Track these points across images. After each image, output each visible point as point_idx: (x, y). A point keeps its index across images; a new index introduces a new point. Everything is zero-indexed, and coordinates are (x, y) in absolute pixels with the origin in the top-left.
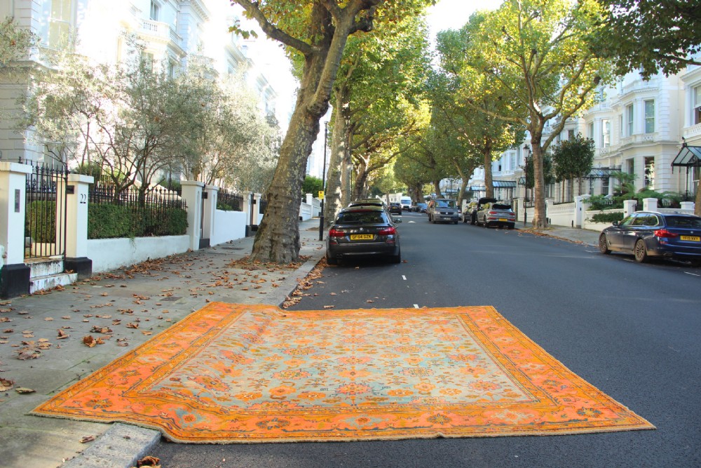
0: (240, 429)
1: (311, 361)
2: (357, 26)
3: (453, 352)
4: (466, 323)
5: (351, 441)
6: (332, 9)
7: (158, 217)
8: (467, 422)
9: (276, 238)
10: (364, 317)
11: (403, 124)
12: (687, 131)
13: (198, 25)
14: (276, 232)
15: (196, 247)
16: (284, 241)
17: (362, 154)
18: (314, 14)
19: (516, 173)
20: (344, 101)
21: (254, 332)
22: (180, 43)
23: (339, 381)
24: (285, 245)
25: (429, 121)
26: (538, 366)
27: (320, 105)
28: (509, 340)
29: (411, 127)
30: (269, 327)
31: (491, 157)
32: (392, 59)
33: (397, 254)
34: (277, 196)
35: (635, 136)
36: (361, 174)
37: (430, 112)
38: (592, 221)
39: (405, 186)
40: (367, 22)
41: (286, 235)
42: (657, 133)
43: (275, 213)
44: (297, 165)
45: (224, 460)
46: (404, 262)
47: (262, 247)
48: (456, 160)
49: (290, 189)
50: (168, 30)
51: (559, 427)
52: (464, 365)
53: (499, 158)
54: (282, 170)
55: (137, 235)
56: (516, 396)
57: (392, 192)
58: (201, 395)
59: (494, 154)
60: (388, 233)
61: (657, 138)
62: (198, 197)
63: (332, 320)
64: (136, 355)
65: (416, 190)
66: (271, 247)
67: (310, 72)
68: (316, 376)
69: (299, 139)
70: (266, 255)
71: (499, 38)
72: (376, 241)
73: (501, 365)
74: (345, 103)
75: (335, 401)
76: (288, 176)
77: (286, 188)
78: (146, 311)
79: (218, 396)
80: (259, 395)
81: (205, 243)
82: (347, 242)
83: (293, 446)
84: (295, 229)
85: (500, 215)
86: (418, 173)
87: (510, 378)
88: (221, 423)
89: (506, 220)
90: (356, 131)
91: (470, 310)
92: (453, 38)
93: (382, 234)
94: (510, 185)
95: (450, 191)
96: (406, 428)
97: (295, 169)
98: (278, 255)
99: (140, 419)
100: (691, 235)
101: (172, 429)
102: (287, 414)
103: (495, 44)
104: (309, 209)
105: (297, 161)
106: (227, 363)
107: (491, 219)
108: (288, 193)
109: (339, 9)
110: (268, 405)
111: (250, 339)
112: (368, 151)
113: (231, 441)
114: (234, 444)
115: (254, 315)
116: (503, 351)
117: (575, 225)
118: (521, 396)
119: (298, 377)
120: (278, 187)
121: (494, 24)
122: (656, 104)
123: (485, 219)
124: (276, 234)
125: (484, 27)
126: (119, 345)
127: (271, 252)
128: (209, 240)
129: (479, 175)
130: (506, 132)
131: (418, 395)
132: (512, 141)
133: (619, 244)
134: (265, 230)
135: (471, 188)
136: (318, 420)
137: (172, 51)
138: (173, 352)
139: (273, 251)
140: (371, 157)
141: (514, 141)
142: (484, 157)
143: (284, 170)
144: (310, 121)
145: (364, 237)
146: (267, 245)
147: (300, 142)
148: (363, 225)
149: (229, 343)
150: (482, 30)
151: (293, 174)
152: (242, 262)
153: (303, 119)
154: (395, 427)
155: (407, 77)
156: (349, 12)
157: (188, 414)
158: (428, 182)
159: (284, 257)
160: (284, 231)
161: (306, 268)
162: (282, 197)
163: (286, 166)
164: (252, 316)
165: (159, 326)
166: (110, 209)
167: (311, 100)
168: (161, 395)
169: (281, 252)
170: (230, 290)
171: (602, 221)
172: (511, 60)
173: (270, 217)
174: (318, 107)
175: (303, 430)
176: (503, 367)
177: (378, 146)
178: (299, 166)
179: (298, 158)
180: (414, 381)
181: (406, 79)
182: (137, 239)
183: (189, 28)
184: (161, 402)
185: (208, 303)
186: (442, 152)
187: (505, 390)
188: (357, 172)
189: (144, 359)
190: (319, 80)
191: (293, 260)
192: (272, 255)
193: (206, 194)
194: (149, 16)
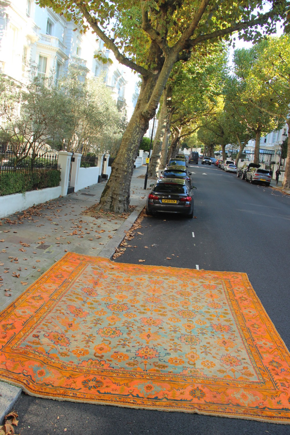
0: (72, 387)
1: (124, 319)
2: (180, 57)
3: (215, 322)
4: (227, 290)
5: (139, 409)
6: (164, 48)
7: (41, 178)
8: (215, 399)
9: (115, 197)
10: (163, 275)
11: (205, 109)
13: (78, 37)
14: (115, 192)
15: (65, 194)
16: (120, 199)
17: (178, 126)
18: (151, 48)
19: (276, 146)
20: (168, 96)
21: (91, 286)
22: (65, 51)
23: (139, 343)
24: (120, 201)
25: (223, 108)
26: (269, 344)
27: (150, 112)
28: (253, 312)
29: (211, 111)
30: (102, 280)
31: (261, 134)
32: (202, 72)
33: (191, 213)
34: (117, 169)
36: (176, 138)
37: (224, 102)
39: (203, 144)
40: (187, 55)
41: (122, 195)
43: (116, 180)
44: (132, 150)
45: (58, 418)
46: (195, 218)
47: (106, 202)
48: (238, 134)
49: (126, 165)
50: (58, 42)
51: (274, 415)
52: (221, 336)
53: (265, 136)
54: (122, 152)
55: (27, 191)
56: (250, 375)
57: (195, 147)
58: (50, 353)
59: (263, 133)
60: (187, 200)
62: (68, 162)
63: (142, 276)
64: (15, 307)
65: (210, 147)
66: (112, 202)
67: (146, 89)
68: (125, 336)
69: (135, 133)
70: (108, 207)
71: (276, 60)
72: (179, 204)
73: (244, 339)
74: (169, 97)
75: (134, 365)
76: (126, 157)
77: (124, 165)
78: (26, 260)
79: (61, 351)
80: (86, 352)
81: (71, 190)
82: (160, 203)
83: (103, 408)
84: (127, 191)
85: (261, 176)
86: (212, 139)
87: (248, 354)
88: (61, 378)
89: (265, 181)
90: (175, 112)
91: (231, 276)
92: (245, 55)
93: (182, 201)
94: (270, 152)
95: (231, 151)
96: (175, 400)
97: (130, 153)
98: (115, 207)
99: (10, 376)
101: (29, 384)
102: (102, 374)
103: (273, 64)
104: (140, 160)
105: (132, 148)
106: (71, 318)
107: (255, 178)
108: (125, 169)
109: (168, 48)
110: (92, 363)
111: (88, 293)
112: (182, 124)
113: (65, 399)
114: (66, 401)
115: (93, 268)
116: (248, 324)
118: (253, 375)
119: (114, 336)
120: (119, 164)
121: (274, 50)
123: (251, 178)
124: (115, 194)
125: (267, 51)
126: (6, 295)
127: (111, 205)
128: (74, 188)
129: (251, 143)
130: (272, 121)
131: (187, 365)
132: (275, 127)
134: (108, 190)
135: (245, 152)
136: (121, 383)
137: (60, 57)
138: (38, 304)
139: (112, 204)
140: (183, 128)
141: (276, 127)
142: (256, 134)
143: (124, 152)
144: (143, 122)
145: (171, 202)
146: (109, 200)
147: (135, 135)
148: (171, 194)
149: (73, 297)
150: (265, 53)
151: (129, 156)
152: (93, 210)
153: (138, 120)
154: (169, 398)
155: (210, 85)
156: (175, 51)
157: (41, 369)
158: (218, 144)
159: (119, 209)
160: (120, 192)
161: (132, 218)
162: (121, 170)
163: (124, 150)
164: (92, 269)
165: (32, 276)
166: (10, 176)
167: (144, 107)
168: (25, 353)
169: (117, 205)
170: (81, 239)
172: (282, 76)
173: (112, 182)
174: (149, 113)
175: (110, 393)
176: (245, 342)
177: (188, 121)
178: (133, 151)
179: (133, 145)
180: (186, 349)
181: (210, 86)
182: (27, 193)
183: (72, 39)
184: (25, 359)
185: (66, 253)
186: (229, 128)
187: (244, 368)
188: (173, 136)
189: (19, 311)
190: (151, 94)
191: (124, 210)
192: (112, 206)
193: (74, 158)
194: (46, 32)
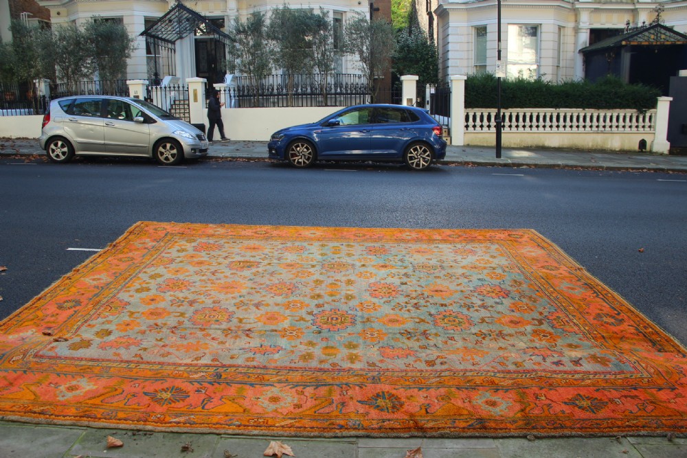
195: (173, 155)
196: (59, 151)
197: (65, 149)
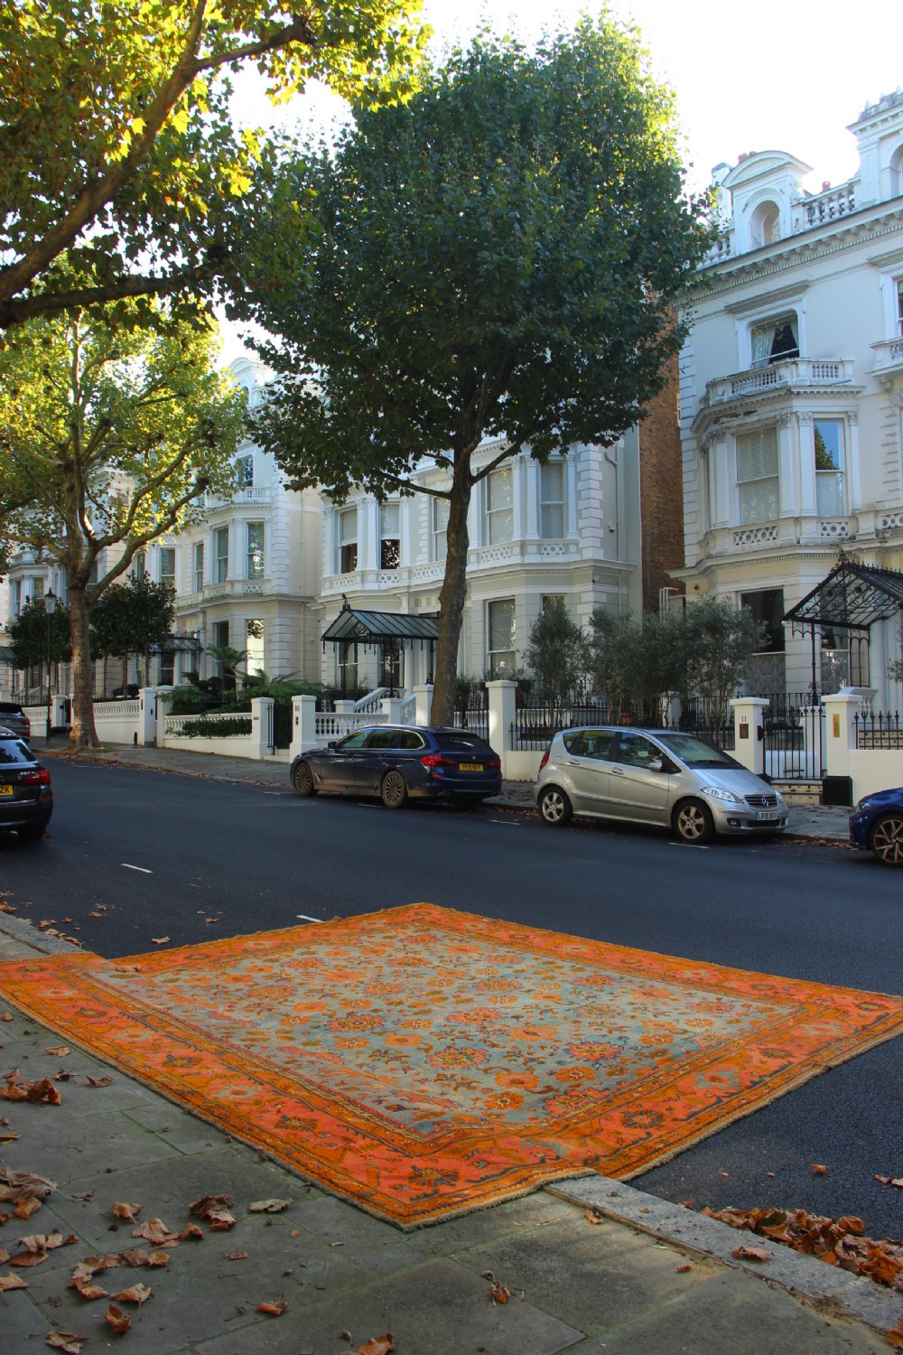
12: (331, 582)
35: (232, 583)
38: (179, 734)
42: (269, 581)
61: (268, 589)
93: (30, 784)
100: (473, 762)
117: (141, 740)
122: (268, 530)
131: (681, 1036)
133: (344, 779)
171: (203, 734)
195: (698, 827)
196: (552, 808)
197: (561, 806)
